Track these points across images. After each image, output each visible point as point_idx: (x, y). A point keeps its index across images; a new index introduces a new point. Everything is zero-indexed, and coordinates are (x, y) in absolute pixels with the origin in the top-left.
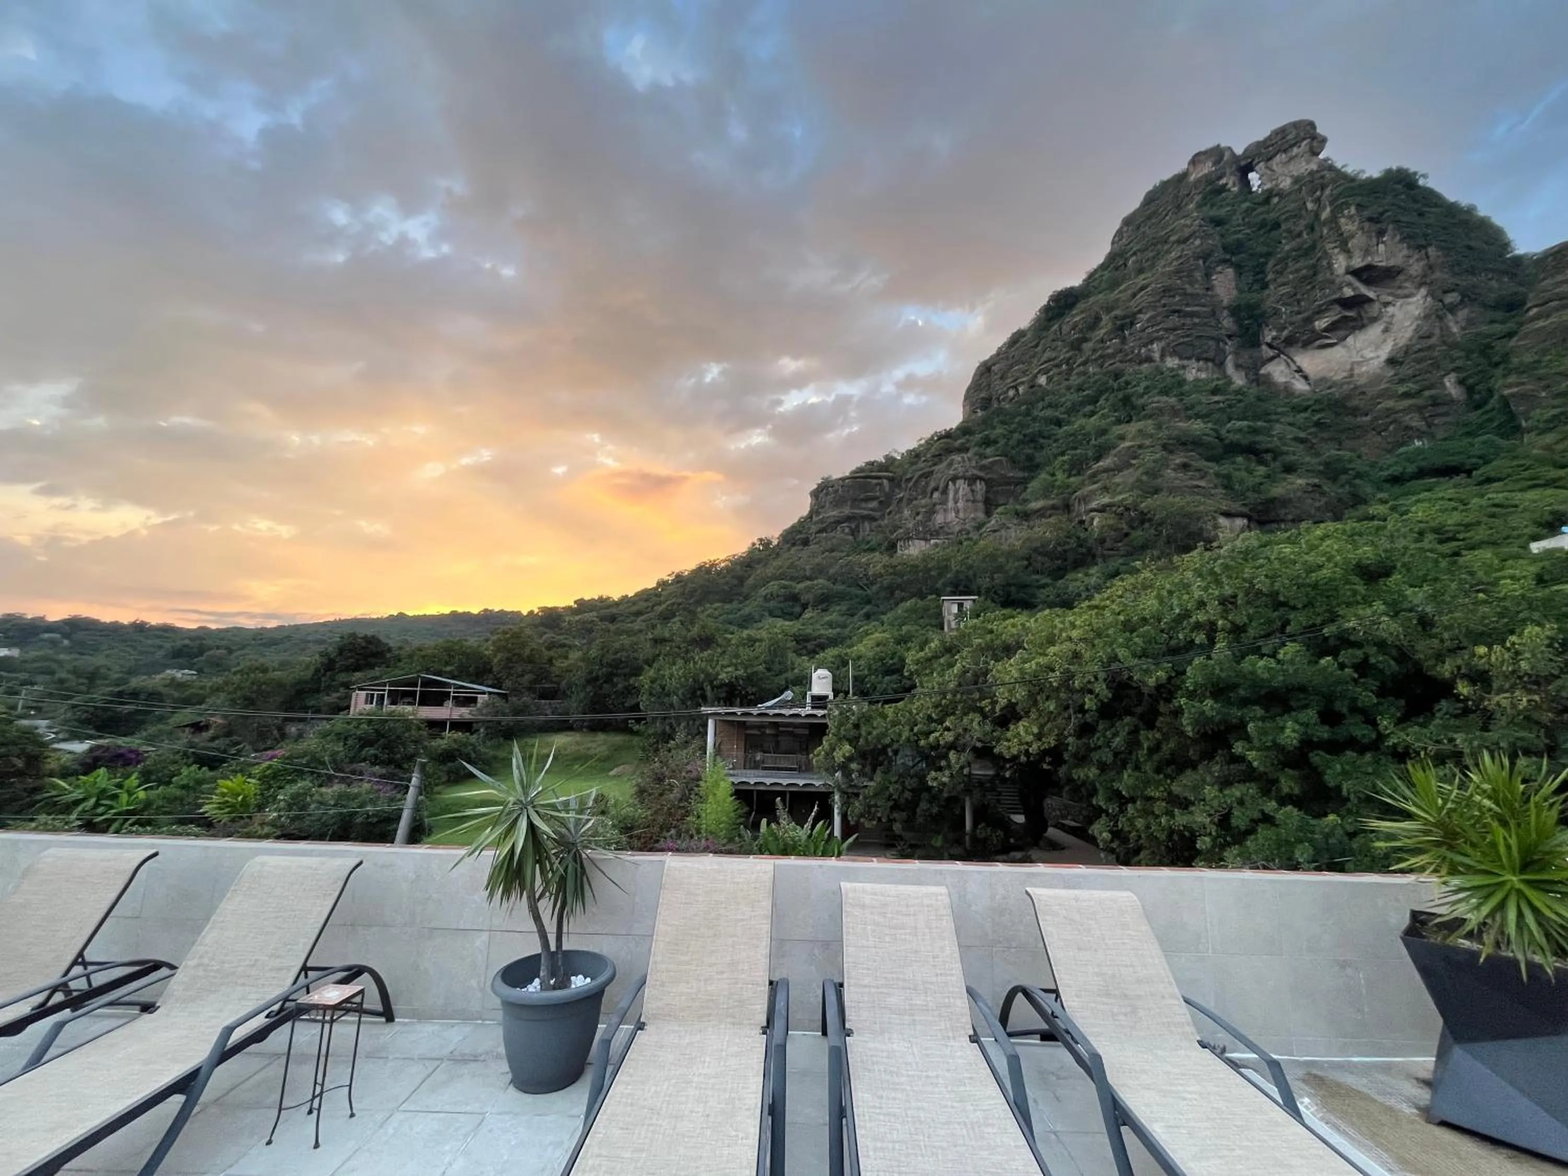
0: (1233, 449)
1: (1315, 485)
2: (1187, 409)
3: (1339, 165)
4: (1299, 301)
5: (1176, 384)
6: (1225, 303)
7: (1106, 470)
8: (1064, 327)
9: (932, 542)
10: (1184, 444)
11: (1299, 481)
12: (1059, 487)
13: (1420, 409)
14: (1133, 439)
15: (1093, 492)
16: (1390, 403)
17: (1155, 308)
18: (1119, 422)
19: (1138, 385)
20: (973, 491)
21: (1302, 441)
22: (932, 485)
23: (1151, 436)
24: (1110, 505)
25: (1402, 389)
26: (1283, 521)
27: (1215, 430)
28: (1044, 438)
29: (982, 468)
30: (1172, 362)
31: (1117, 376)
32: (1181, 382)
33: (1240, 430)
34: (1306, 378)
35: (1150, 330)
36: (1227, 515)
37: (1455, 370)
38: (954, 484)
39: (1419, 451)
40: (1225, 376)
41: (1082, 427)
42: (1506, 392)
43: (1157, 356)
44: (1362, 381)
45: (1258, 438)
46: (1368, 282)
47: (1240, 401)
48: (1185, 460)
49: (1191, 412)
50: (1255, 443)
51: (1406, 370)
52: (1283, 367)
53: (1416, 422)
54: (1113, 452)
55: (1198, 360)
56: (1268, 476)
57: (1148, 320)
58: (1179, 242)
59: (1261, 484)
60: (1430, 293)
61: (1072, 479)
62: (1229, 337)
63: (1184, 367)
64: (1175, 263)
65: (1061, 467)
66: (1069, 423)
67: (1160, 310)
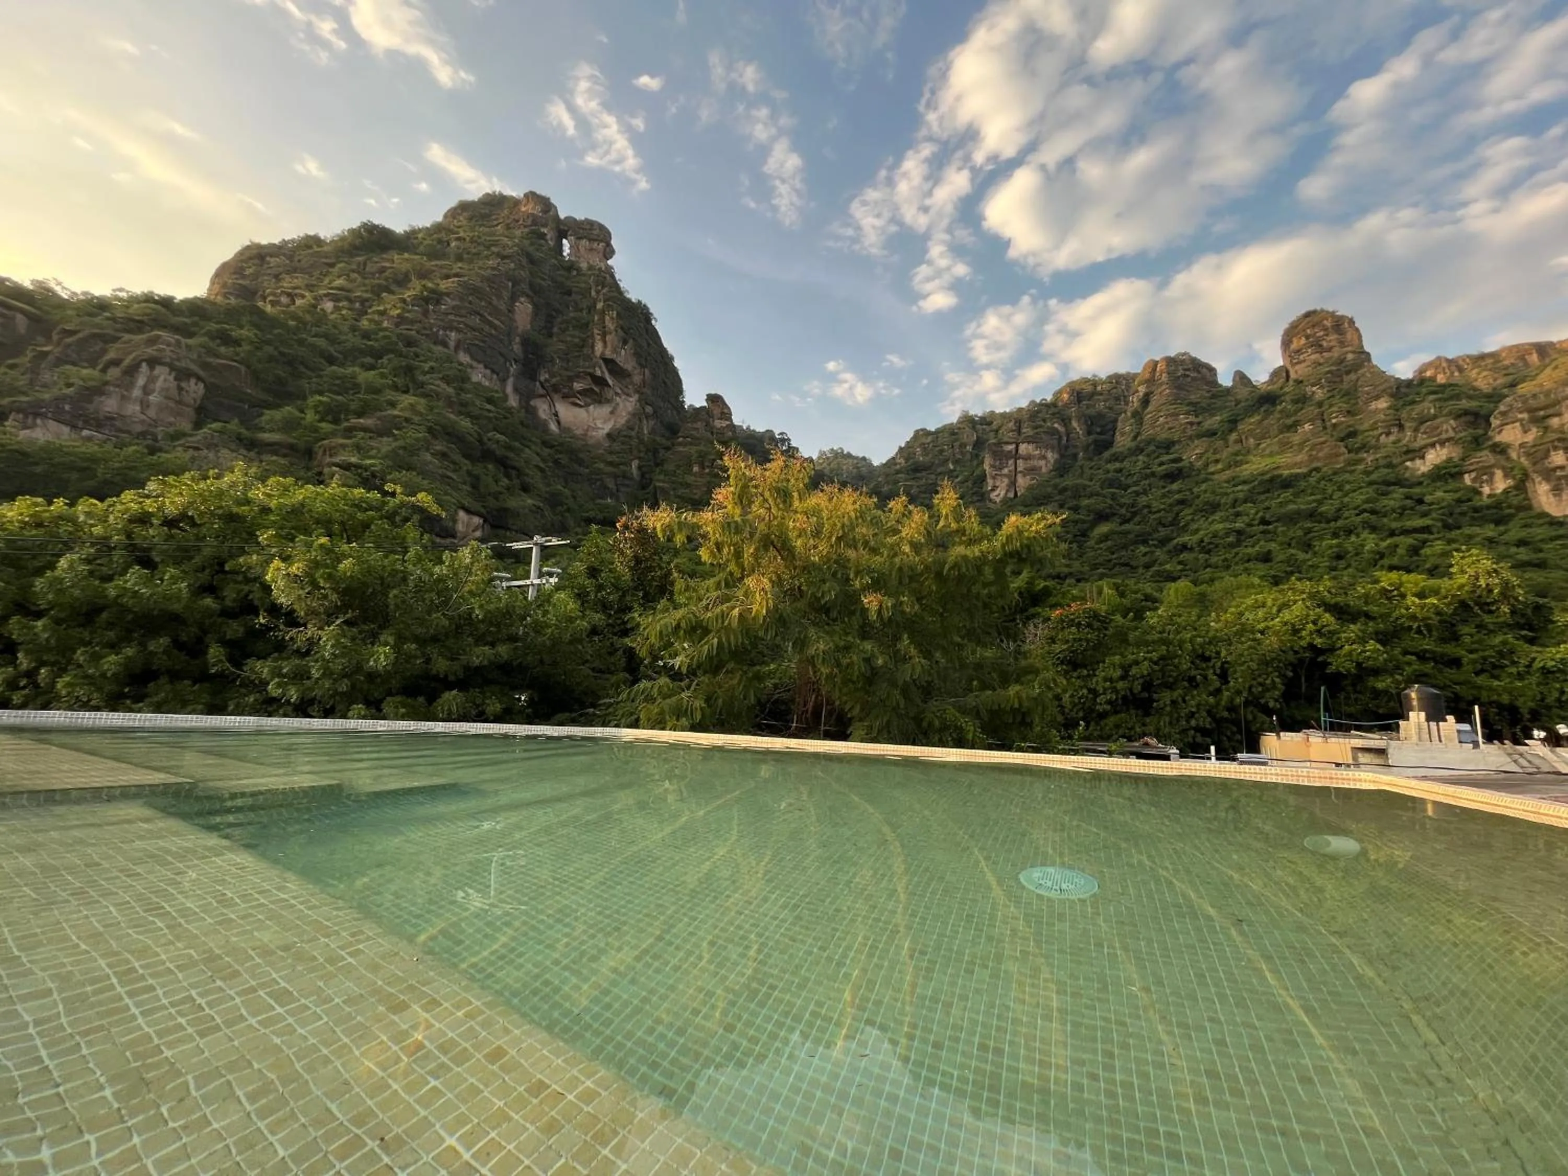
0: (487, 455)
1: (539, 508)
2: (462, 405)
3: (617, 276)
4: (568, 361)
5: (461, 380)
6: (520, 330)
7: (365, 429)
8: (369, 265)
9: (85, 433)
10: (448, 434)
11: (530, 501)
12: (306, 428)
13: (616, 476)
14: (402, 410)
15: (343, 446)
16: (602, 466)
17: (461, 299)
18: (395, 388)
19: (425, 361)
20: (180, 389)
21: (542, 470)
22: (111, 355)
23: (421, 414)
24: (357, 466)
25: (610, 458)
26: (509, 529)
27: (479, 434)
28: (307, 367)
29: (205, 366)
30: (464, 358)
31: (409, 343)
32: (465, 379)
33: (498, 442)
34: (559, 422)
35: (451, 317)
36: (468, 511)
37: (639, 458)
38: (152, 368)
39: (607, 506)
40: (504, 392)
41: (354, 377)
42: (658, 484)
43: (452, 344)
44: (591, 442)
45: (511, 455)
46: (611, 372)
47: (506, 418)
48: (445, 450)
49: (463, 408)
50: (507, 458)
51: (617, 447)
52: (545, 407)
53: (611, 484)
54: (379, 414)
55: (486, 367)
56: (508, 489)
57: (453, 308)
58: (498, 255)
59: (501, 493)
60: (639, 400)
61: (323, 425)
62: (516, 361)
63: (472, 367)
64: (489, 271)
65: (315, 407)
66: (342, 365)
67: (467, 304)
